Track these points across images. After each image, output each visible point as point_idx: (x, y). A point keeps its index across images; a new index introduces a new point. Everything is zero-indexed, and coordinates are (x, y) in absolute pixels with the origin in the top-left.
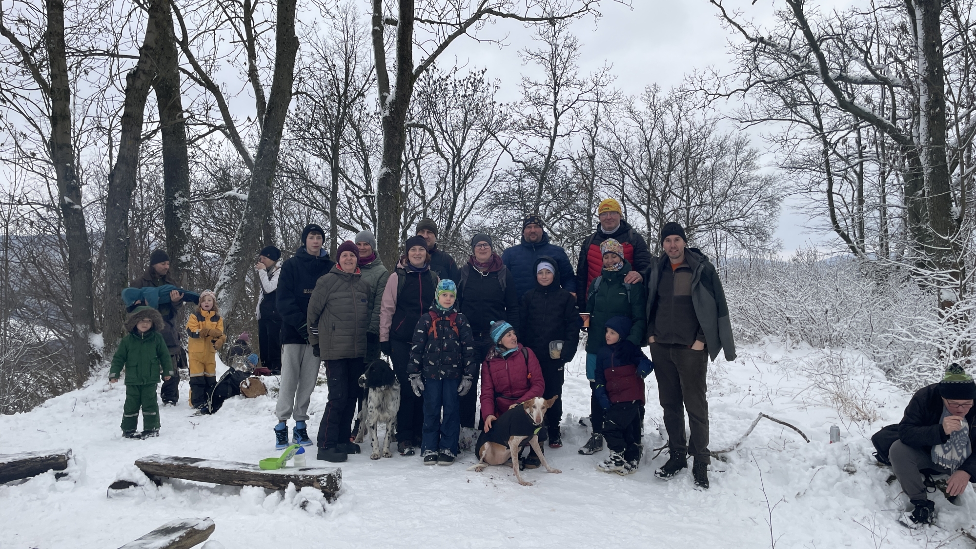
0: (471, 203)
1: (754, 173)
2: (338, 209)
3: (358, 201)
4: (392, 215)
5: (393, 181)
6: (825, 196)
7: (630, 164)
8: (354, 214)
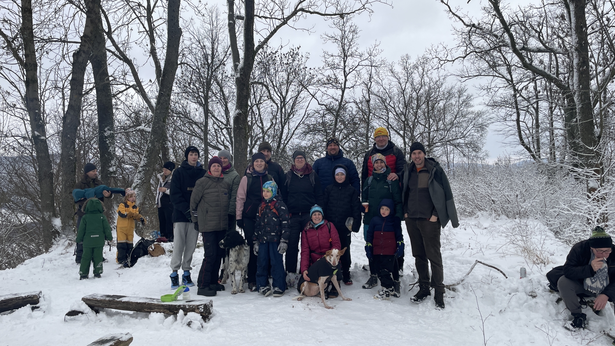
0: (292, 131)
1: (470, 109)
2: (208, 136)
3: (222, 131)
4: (243, 140)
5: (243, 118)
6: (515, 123)
7: (393, 105)
8: (219, 139)
